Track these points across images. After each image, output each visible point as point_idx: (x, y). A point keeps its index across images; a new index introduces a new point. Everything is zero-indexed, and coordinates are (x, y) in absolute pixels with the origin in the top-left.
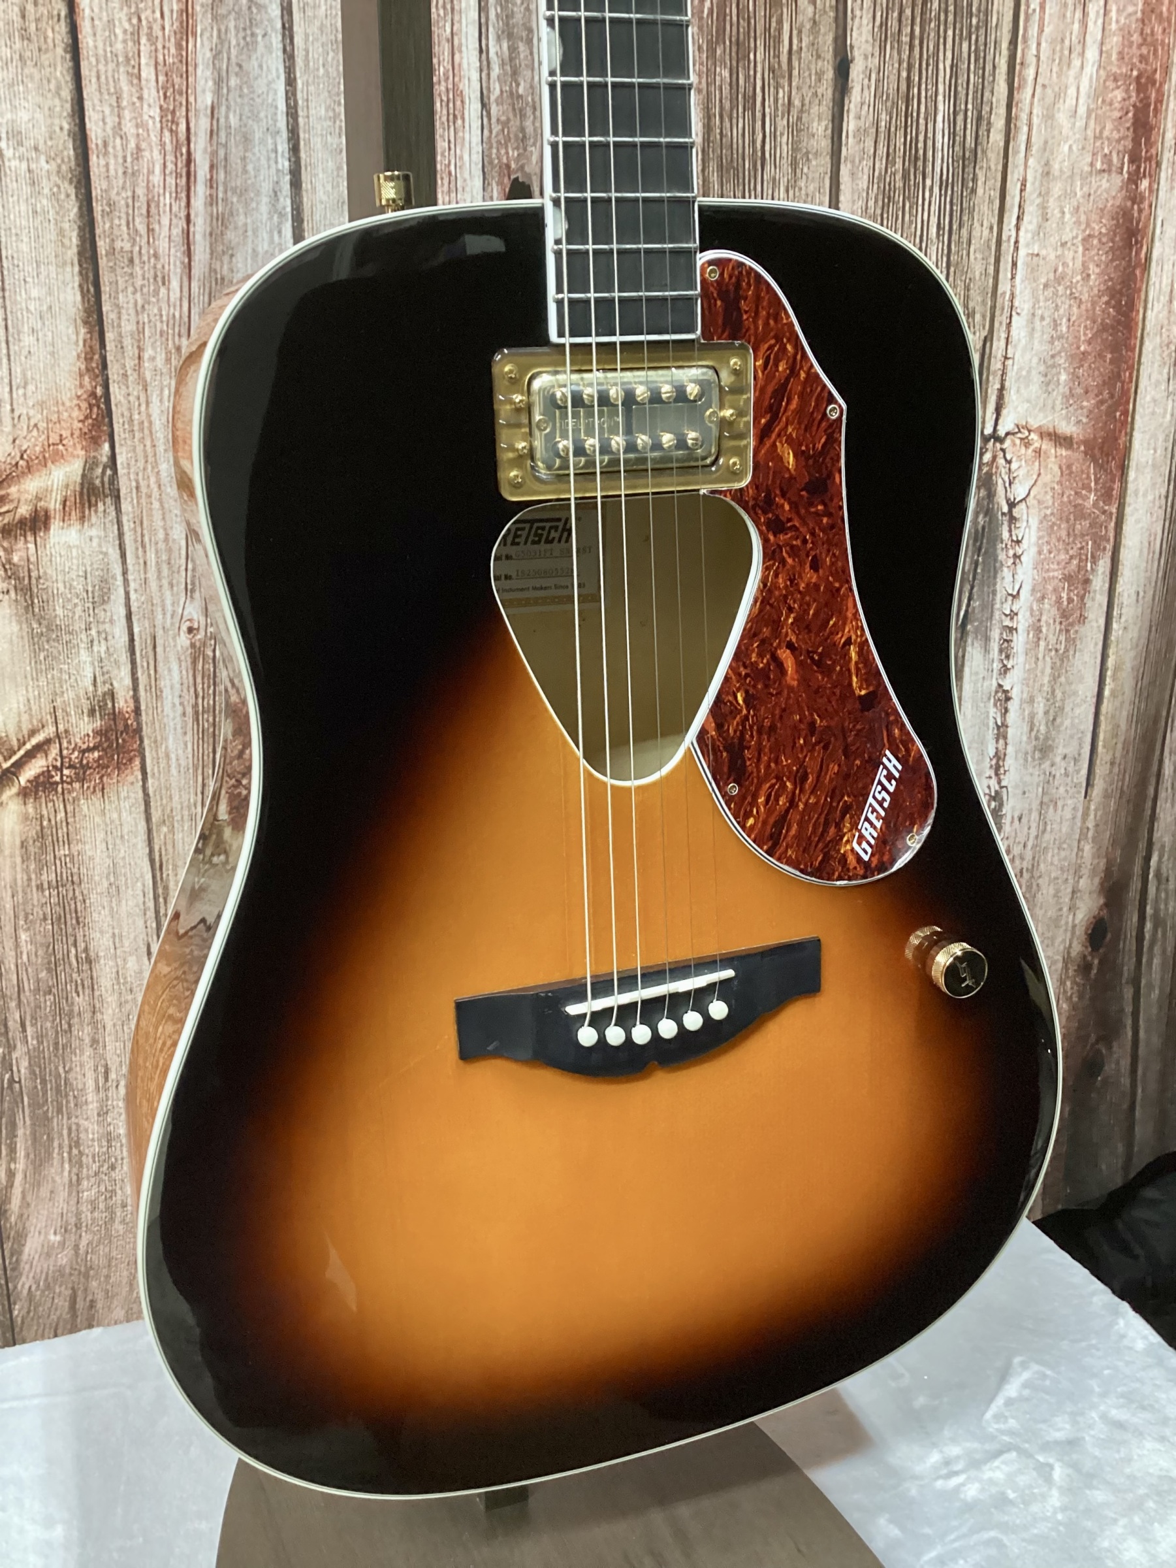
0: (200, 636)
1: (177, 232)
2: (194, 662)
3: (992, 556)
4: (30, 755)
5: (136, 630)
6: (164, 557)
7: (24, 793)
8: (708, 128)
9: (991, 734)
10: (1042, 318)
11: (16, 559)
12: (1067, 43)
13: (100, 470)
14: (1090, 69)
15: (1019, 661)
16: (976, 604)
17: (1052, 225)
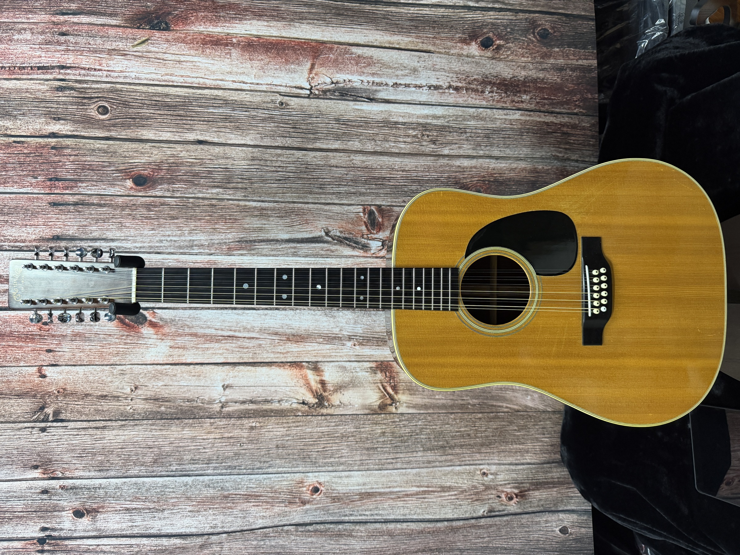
0: (356, 343)
1: (247, 341)
2: (364, 345)
3: (349, 90)
4: (386, 390)
5: (354, 360)
6: (334, 351)
7: (396, 393)
8: (218, 187)
9: (408, 89)
10: (274, 73)
11: (332, 389)
12: (192, 67)
13: (310, 366)
14: (200, 59)
15: (384, 80)
16: (364, 95)
17: (246, 71)
